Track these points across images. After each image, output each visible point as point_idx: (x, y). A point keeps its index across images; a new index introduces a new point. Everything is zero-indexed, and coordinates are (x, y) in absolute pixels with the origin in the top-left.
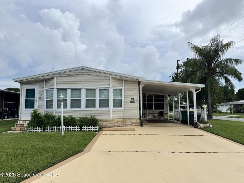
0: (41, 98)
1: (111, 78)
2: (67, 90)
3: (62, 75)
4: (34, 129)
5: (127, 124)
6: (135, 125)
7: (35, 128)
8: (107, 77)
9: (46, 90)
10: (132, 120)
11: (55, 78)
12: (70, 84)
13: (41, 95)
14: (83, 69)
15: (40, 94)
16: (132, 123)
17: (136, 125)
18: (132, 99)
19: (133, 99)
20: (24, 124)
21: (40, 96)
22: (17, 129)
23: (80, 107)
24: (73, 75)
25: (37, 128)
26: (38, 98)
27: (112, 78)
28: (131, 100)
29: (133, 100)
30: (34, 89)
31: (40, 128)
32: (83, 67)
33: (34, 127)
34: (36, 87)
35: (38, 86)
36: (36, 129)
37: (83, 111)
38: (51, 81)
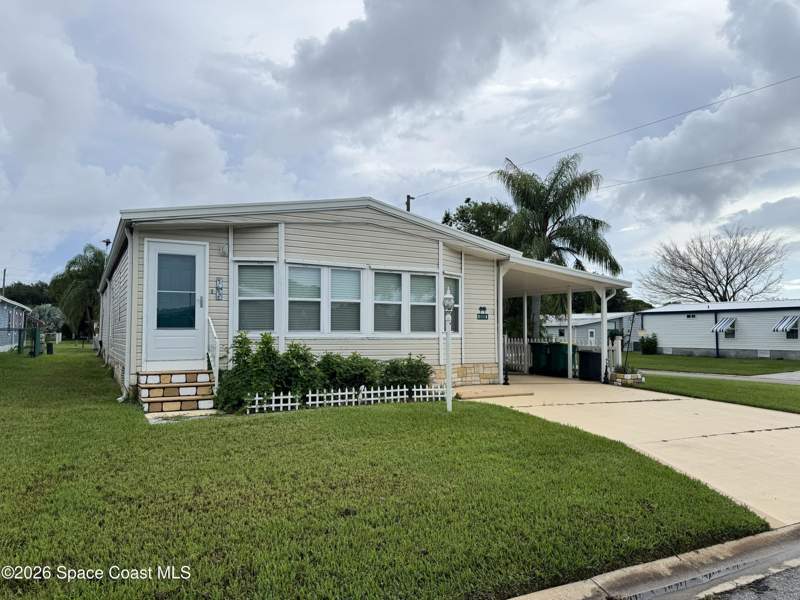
0: (218, 292)
1: (441, 244)
2: (320, 270)
3: (306, 220)
4: (270, 402)
5: (469, 379)
6: (486, 381)
7: (274, 397)
8: (432, 239)
9: (237, 264)
10: (481, 368)
11: (282, 227)
12: (331, 253)
13: (219, 280)
14: (368, 207)
15: (214, 278)
16: (482, 376)
17: (491, 381)
18: (481, 309)
19: (484, 309)
20: (179, 387)
21: (214, 284)
22: (166, 406)
23: (358, 328)
24: (337, 224)
25: (282, 397)
26: (207, 292)
27: (444, 245)
28: (479, 312)
29: (483, 312)
30: (194, 257)
31: (289, 396)
32: (370, 200)
33: (269, 394)
34: (200, 250)
35: (208, 247)
36: (277, 401)
37: (368, 342)
38: (266, 237)
